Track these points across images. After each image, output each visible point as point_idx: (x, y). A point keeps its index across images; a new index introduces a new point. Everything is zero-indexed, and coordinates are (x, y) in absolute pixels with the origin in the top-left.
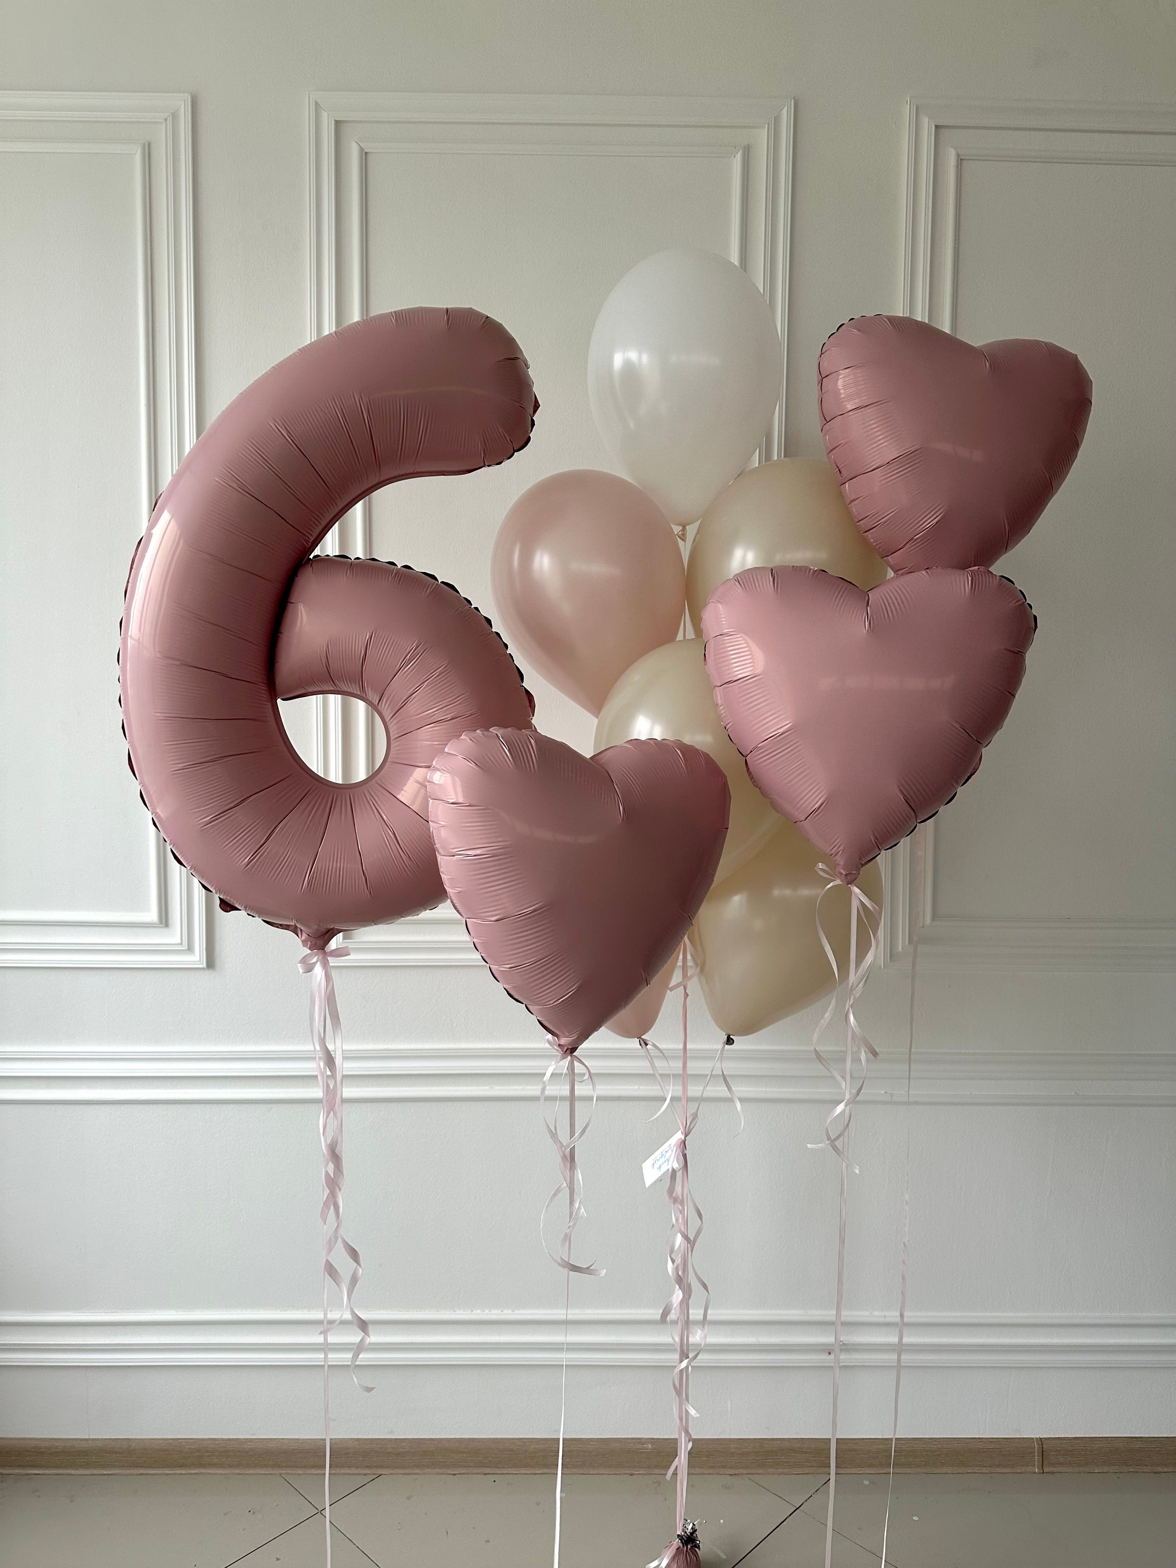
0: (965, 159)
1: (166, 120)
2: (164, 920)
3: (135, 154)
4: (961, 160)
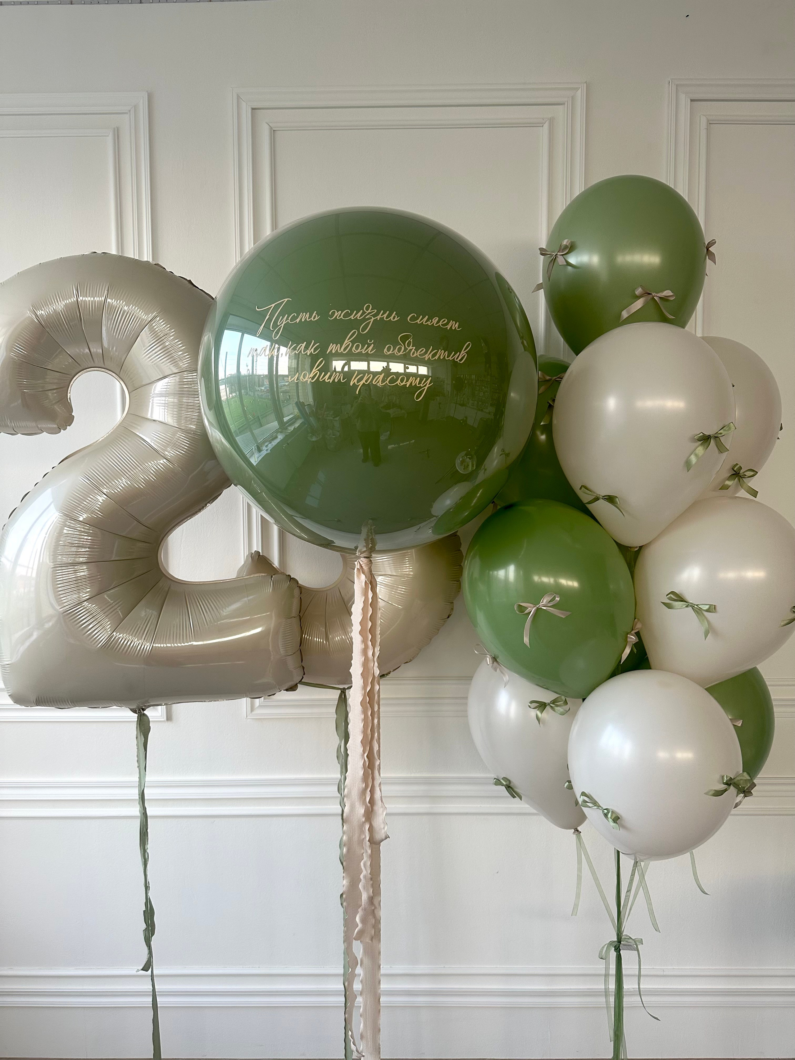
0: (712, 124)
1: (130, 111)
3: (108, 136)
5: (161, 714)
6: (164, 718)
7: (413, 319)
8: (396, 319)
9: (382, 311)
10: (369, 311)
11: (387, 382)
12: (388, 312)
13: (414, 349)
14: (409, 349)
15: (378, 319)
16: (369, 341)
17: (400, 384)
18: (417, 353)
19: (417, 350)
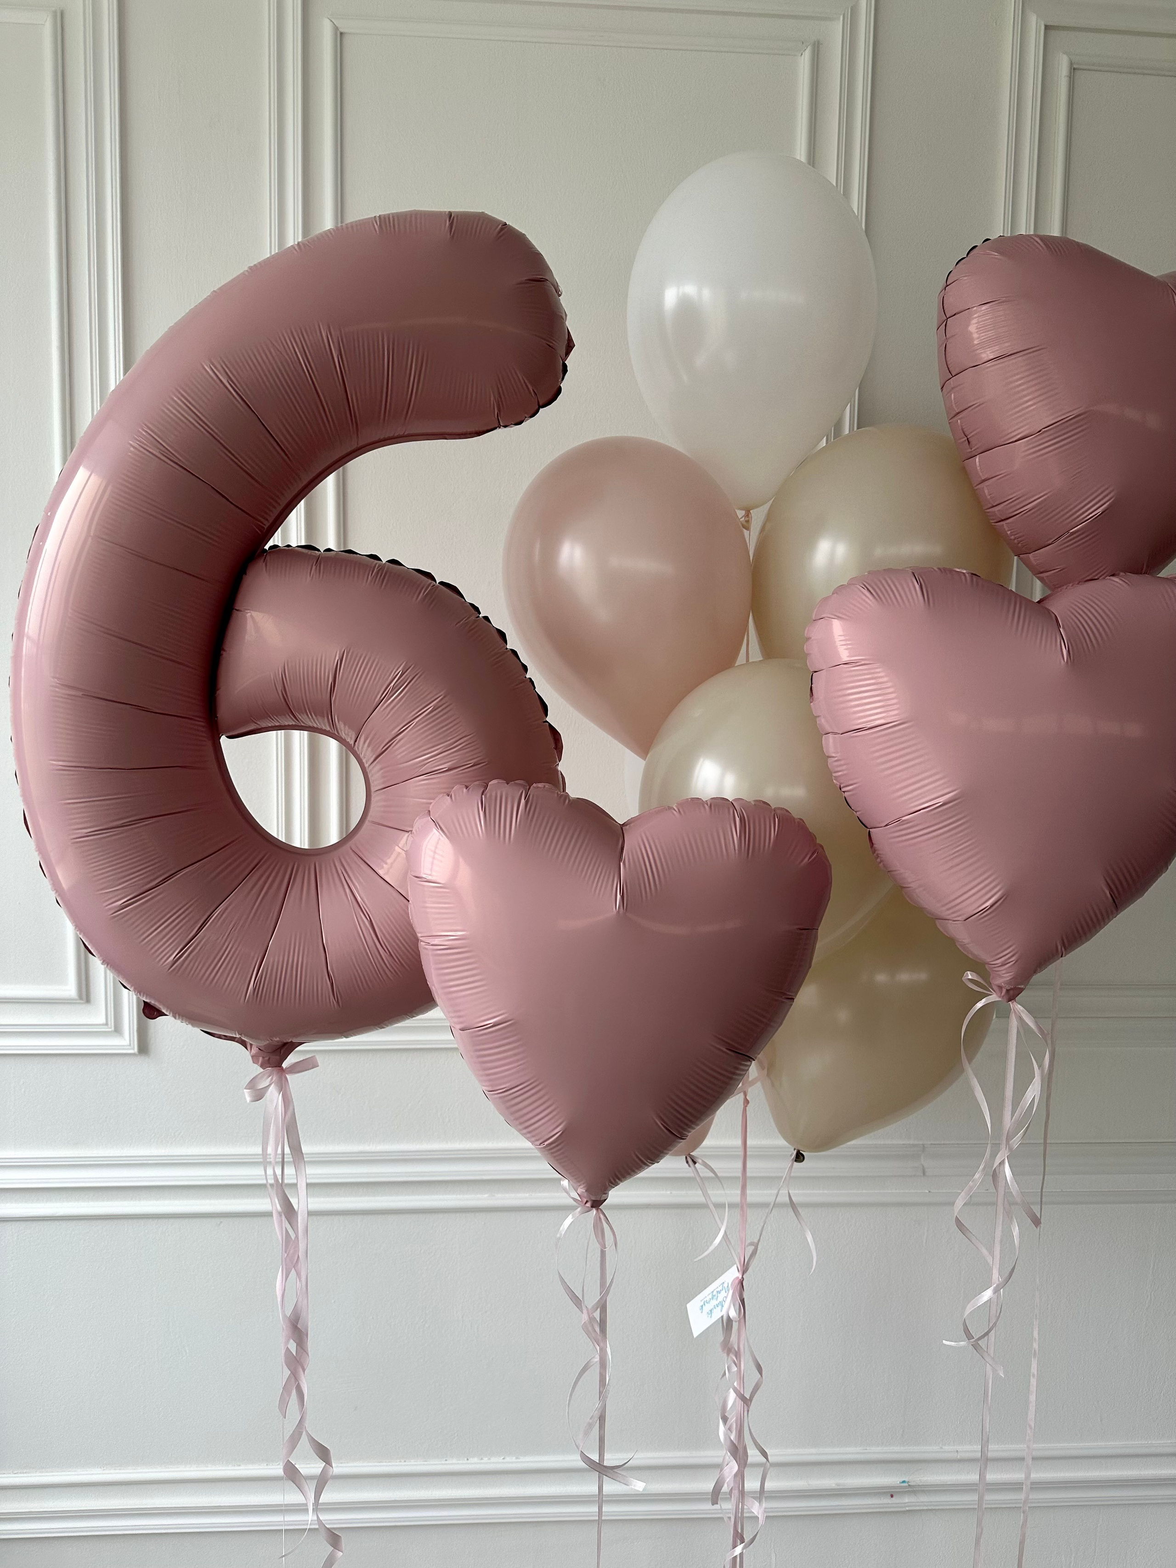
0: (1078, 69)
2: (85, 994)
3: (42, 24)
4: (1074, 69)
5: (127, 1042)
6: (133, 1049)
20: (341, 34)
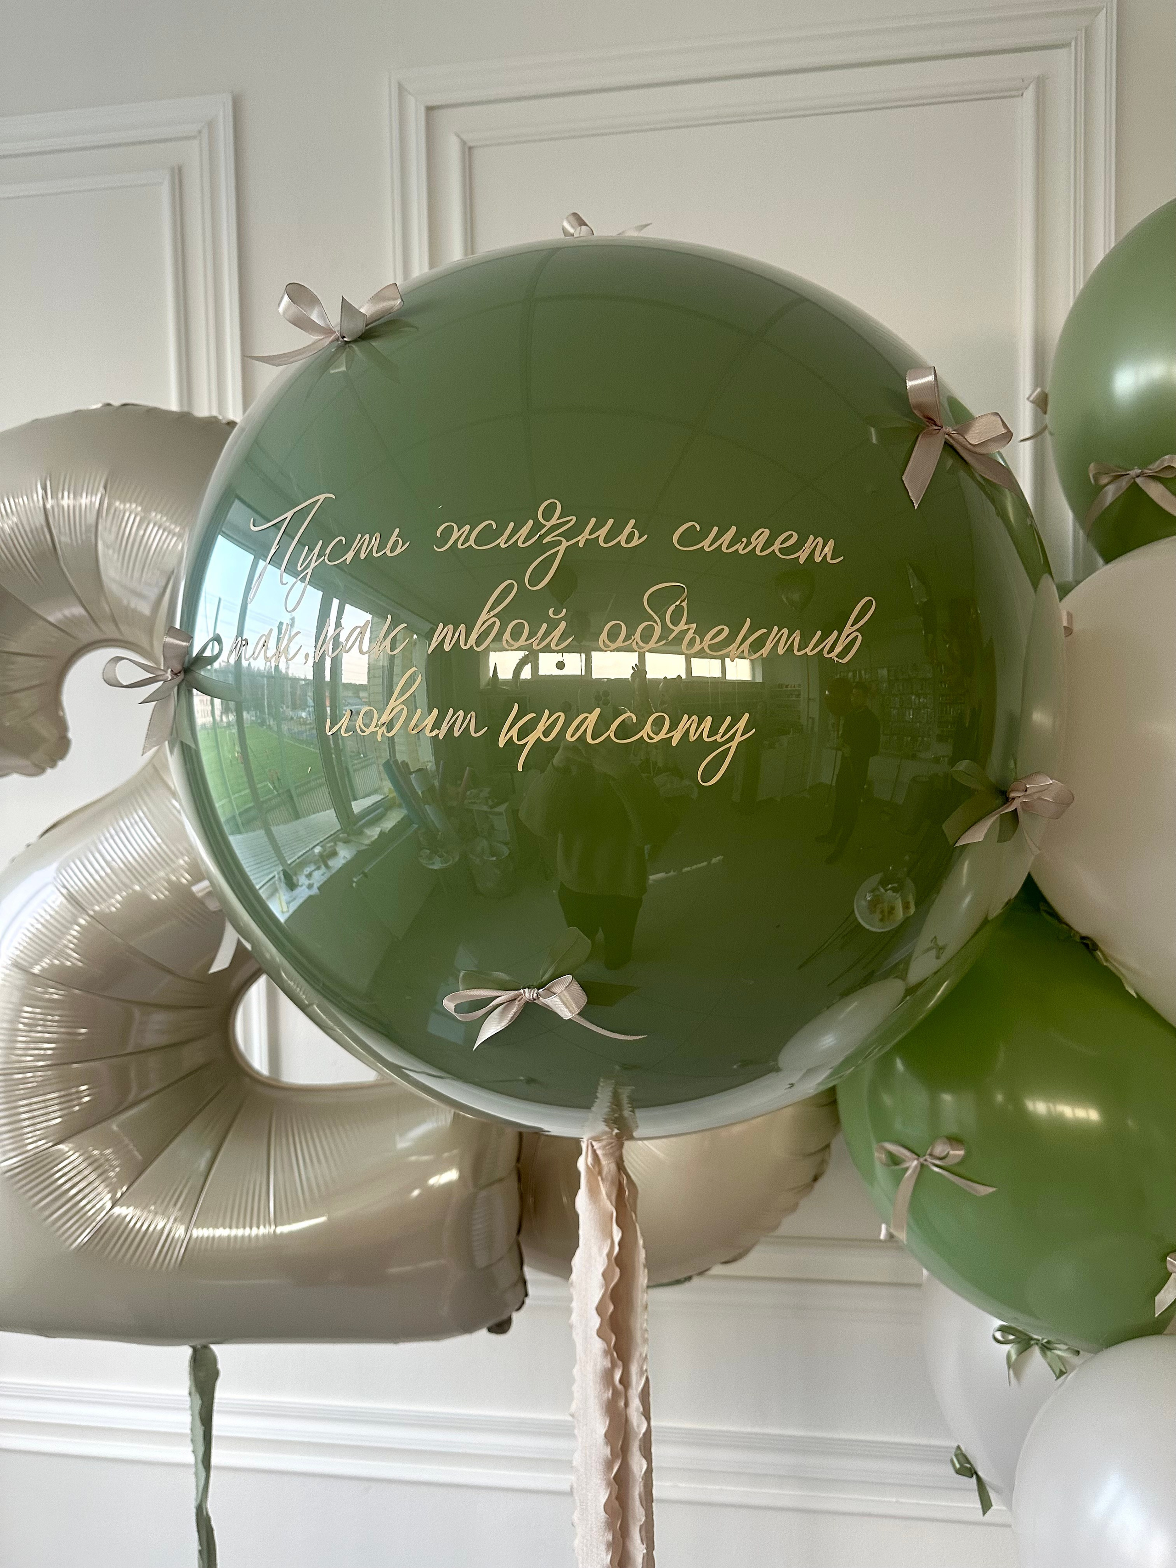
1: (200, 133)
3: (163, 184)
7: (689, 538)
8: (635, 542)
9: (593, 520)
10: (553, 521)
11: (611, 733)
12: (611, 521)
13: (692, 631)
14: (677, 630)
15: (581, 545)
16: (551, 611)
17: (650, 738)
18: (701, 642)
19: (701, 632)
20: (470, 148)
